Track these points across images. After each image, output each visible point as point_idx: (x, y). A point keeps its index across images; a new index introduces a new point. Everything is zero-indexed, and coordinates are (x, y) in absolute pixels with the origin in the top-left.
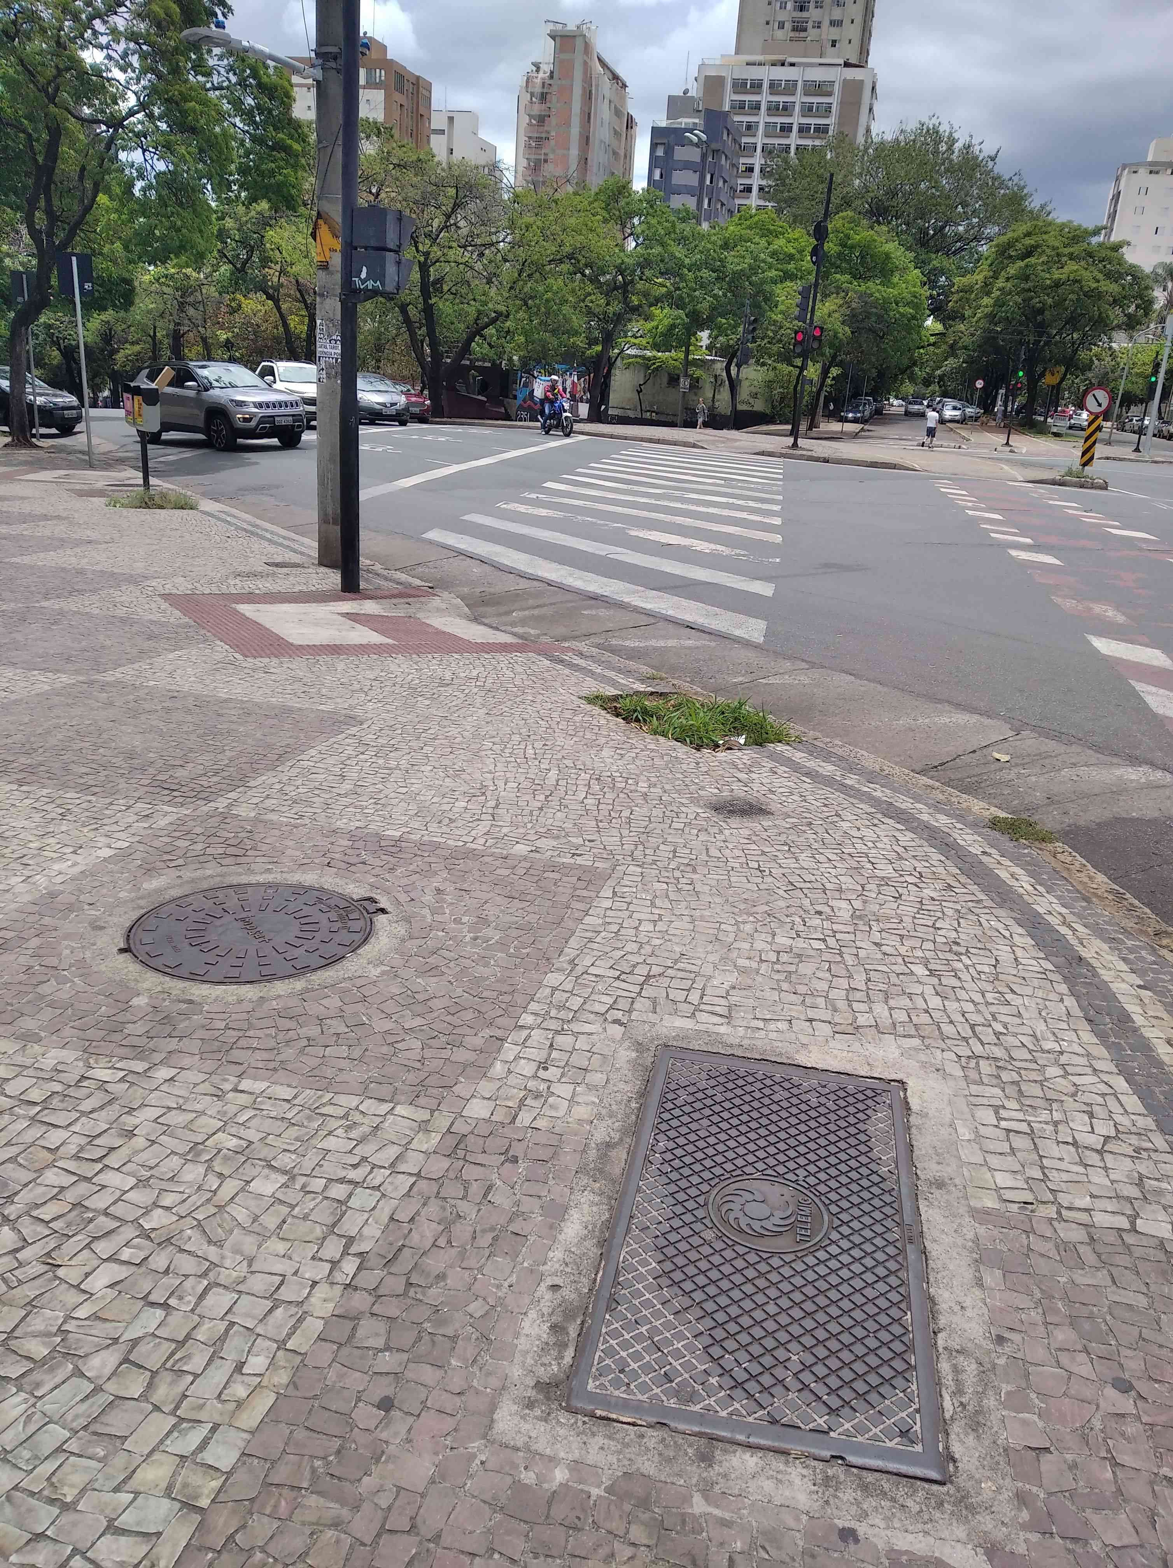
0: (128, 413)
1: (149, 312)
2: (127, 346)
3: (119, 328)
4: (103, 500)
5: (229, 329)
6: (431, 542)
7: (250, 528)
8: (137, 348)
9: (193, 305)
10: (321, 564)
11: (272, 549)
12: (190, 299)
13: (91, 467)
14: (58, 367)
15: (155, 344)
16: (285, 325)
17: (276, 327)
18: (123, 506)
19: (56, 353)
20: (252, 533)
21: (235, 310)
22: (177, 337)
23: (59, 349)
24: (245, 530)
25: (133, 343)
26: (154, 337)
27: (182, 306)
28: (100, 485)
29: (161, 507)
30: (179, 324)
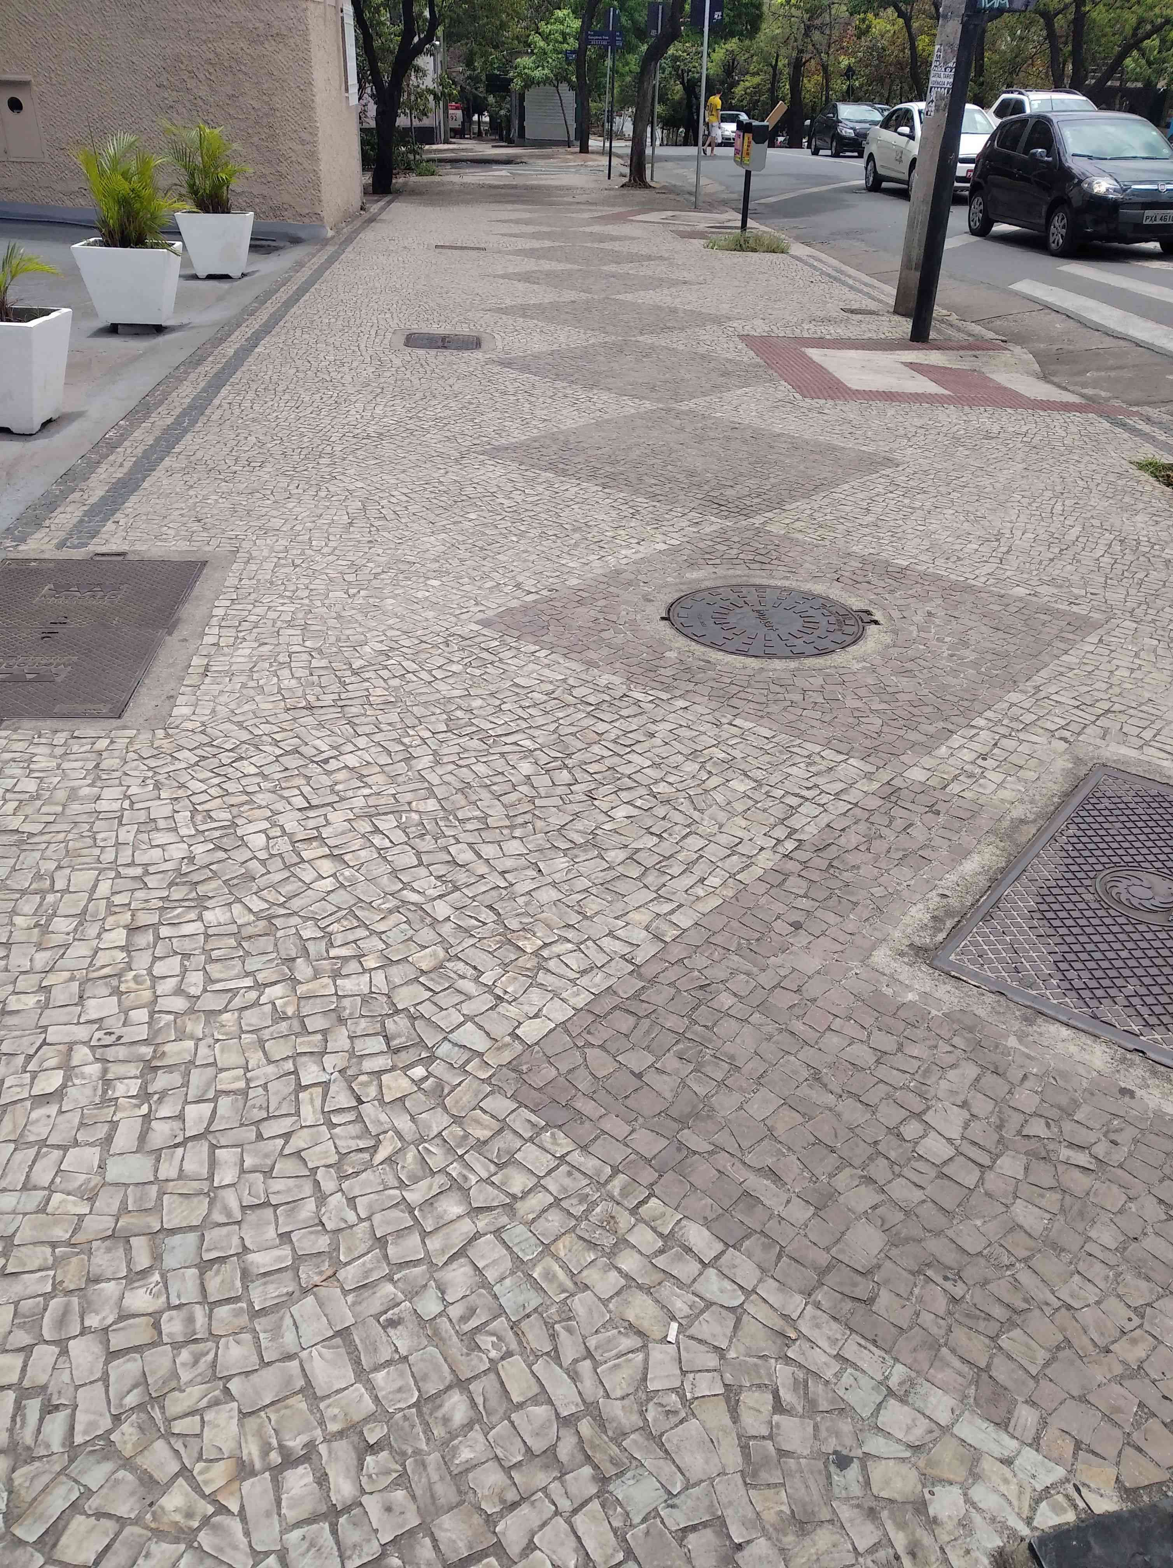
0: (737, 152)
1: (774, 38)
2: (748, 77)
3: (741, 58)
4: (703, 241)
5: (853, 54)
6: (1017, 294)
7: (834, 273)
8: (757, 80)
9: (820, 28)
10: (896, 312)
11: (851, 295)
12: (817, 22)
13: (696, 208)
14: (679, 103)
15: (774, 75)
16: (913, 48)
17: (903, 51)
18: (721, 248)
19: (679, 87)
20: (835, 279)
21: (863, 33)
22: (798, 66)
23: (682, 83)
24: (829, 275)
25: (754, 75)
26: (775, 68)
27: (808, 29)
28: (701, 226)
29: (754, 250)
30: (802, 51)
